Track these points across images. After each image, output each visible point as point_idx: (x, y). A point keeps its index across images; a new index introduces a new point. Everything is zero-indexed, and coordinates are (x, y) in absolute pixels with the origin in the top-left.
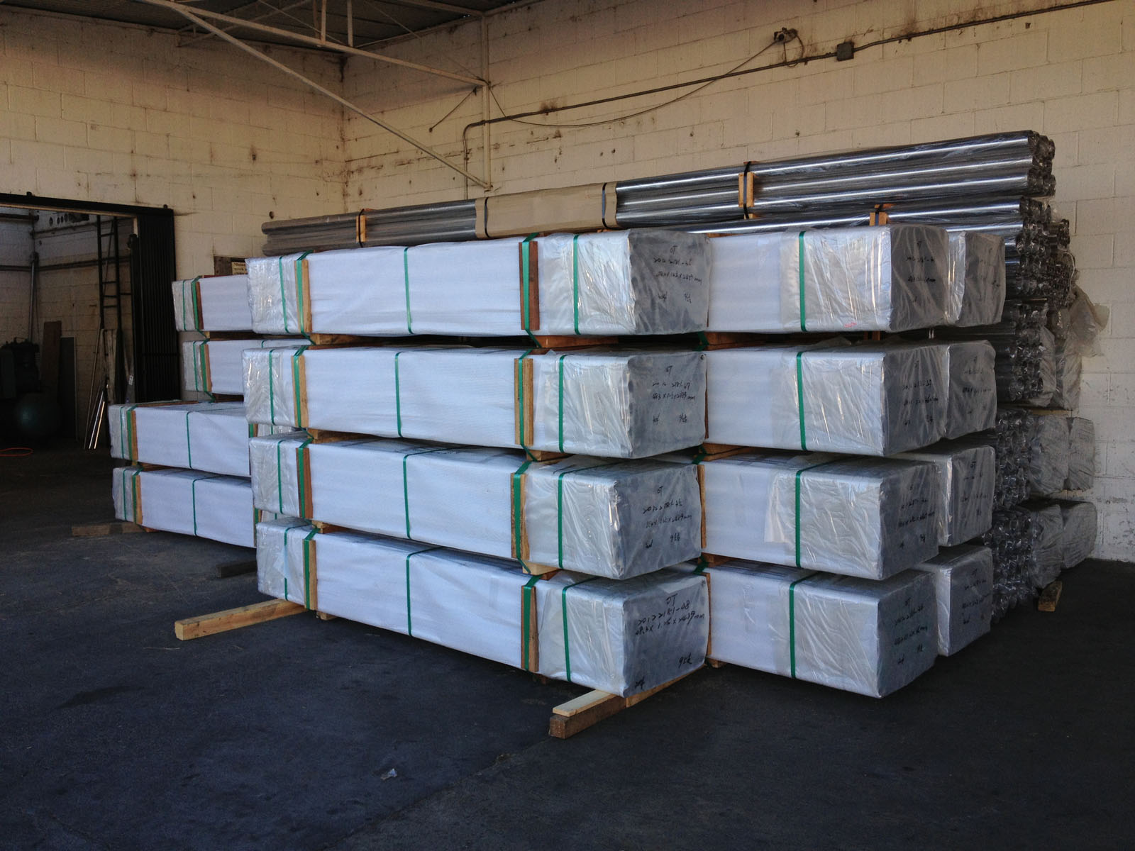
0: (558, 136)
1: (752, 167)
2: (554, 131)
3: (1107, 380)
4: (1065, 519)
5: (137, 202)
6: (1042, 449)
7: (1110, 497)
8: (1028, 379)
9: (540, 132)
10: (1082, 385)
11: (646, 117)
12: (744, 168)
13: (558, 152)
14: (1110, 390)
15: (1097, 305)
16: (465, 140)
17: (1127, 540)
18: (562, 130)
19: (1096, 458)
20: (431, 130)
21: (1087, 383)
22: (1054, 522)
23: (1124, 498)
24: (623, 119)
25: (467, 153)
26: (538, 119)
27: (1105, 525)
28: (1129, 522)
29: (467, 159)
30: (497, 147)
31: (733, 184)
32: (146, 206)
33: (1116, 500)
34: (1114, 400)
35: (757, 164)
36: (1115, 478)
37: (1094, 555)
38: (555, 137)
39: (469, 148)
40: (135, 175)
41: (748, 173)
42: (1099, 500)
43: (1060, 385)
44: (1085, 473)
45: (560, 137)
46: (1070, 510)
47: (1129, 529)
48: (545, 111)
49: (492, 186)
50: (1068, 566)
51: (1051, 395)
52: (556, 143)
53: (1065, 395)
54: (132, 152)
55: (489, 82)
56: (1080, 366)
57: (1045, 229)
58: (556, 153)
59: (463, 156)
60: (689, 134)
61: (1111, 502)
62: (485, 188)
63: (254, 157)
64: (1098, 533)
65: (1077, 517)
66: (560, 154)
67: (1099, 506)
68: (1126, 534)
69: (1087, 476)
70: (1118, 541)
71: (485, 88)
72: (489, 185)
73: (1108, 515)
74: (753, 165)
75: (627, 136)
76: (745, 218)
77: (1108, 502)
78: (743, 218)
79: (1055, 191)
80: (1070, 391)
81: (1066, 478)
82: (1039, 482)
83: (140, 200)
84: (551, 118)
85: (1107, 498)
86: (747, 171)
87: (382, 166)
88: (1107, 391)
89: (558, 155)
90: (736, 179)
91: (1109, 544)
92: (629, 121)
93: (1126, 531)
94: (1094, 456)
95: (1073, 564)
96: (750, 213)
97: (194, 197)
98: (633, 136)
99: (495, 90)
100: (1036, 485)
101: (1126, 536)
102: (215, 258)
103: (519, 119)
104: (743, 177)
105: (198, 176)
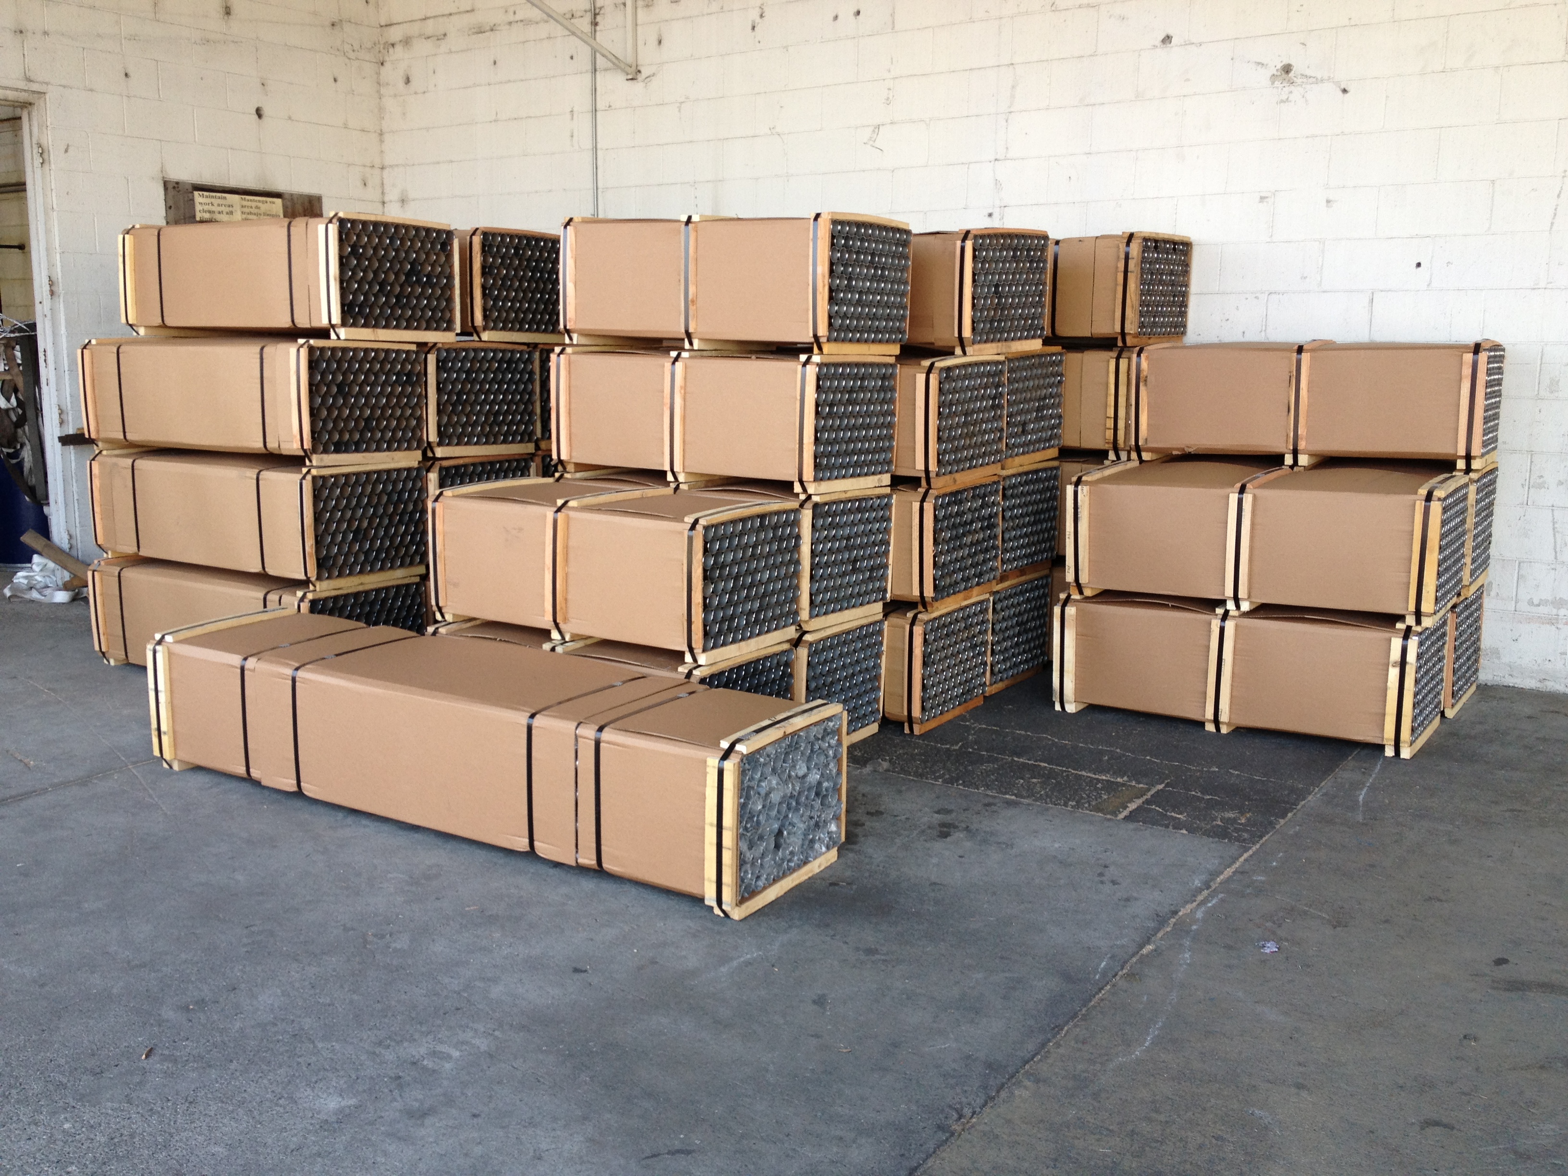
5: (28, 80)
13: (757, 13)
25: (596, 13)
29: (595, 24)
30: (649, 3)
39: (598, 5)
40: (21, 32)
49: (639, 71)
58: (754, 14)
59: (588, 18)
62: (627, 74)
63: (228, 11)
66: (761, 16)
72: (634, 68)
83: (32, 76)
87: (445, 35)
97: (126, 75)
102: (166, 184)
105: (132, 38)
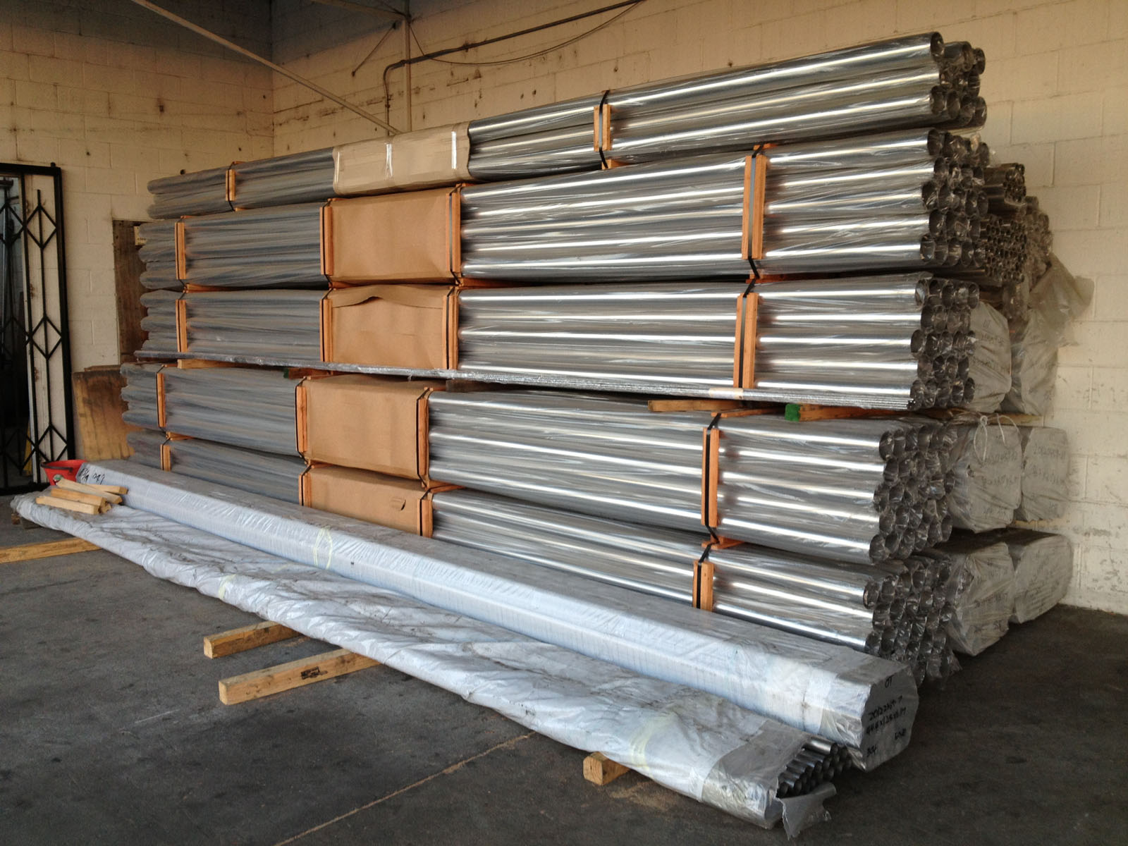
0: (478, 76)
1: (609, 97)
2: (472, 70)
3: (1089, 376)
4: (1016, 560)
5: (19, 160)
6: (970, 473)
7: (1090, 528)
8: (946, 381)
9: (461, 72)
10: (1059, 383)
11: (567, 50)
12: (600, 100)
13: (478, 94)
14: (1093, 389)
15: (1079, 277)
16: (386, 84)
17: (1109, 583)
18: (483, 69)
19: (1073, 477)
20: (354, 74)
21: (1064, 380)
22: (997, 566)
23: (1108, 529)
24: (544, 52)
25: (388, 98)
26: (457, 57)
27: (1083, 564)
28: (1112, 561)
29: (388, 106)
30: (418, 91)
31: (586, 122)
32: (30, 164)
33: (1098, 532)
34: (1097, 402)
35: (617, 92)
36: (1097, 503)
37: (1069, 601)
38: (476, 78)
39: (390, 93)
40: (15, 130)
41: (605, 106)
42: (1076, 531)
43: (1016, 383)
44: (1050, 498)
45: (480, 77)
46: (1026, 548)
47: (1112, 570)
48: (466, 47)
50: (1021, 618)
51: (1001, 398)
52: (476, 84)
53: (1026, 395)
54: (12, 104)
55: (410, 16)
56: (1055, 356)
57: (977, 173)
58: (476, 96)
59: (384, 103)
60: (613, 70)
61: (1091, 534)
63: (162, 109)
64: (1074, 574)
65: (1038, 556)
66: (480, 97)
67: (1076, 538)
68: (1109, 576)
69: (1054, 502)
70: (1099, 584)
71: (404, 22)
73: (1087, 550)
74: (614, 94)
75: (548, 74)
76: (603, 167)
77: (1087, 534)
78: (600, 169)
79: (985, 119)
80: (1033, 390)
81: (1016, 507)
82: (967, 517)
83: (22, 157)
84: (471, 55)
85: (1086, 528)
86: (604, 101)
87: (308, 117)
88: (1088, 391)
89: (478, 100)
90: (591, 115)
91: (1088, 588)
92: (551, 55)
93: (1108, 573)
94: (1068, 474)
95: (1033, 615)
96: (609, 158)
97: (88, 154)
98: (555, 74)
99: (415, 26)
100: (964, 519)
101: (1108, 579)
102: (115, 223)
103: (439, 58)
104: (598, 111)
105: (94, 130)
